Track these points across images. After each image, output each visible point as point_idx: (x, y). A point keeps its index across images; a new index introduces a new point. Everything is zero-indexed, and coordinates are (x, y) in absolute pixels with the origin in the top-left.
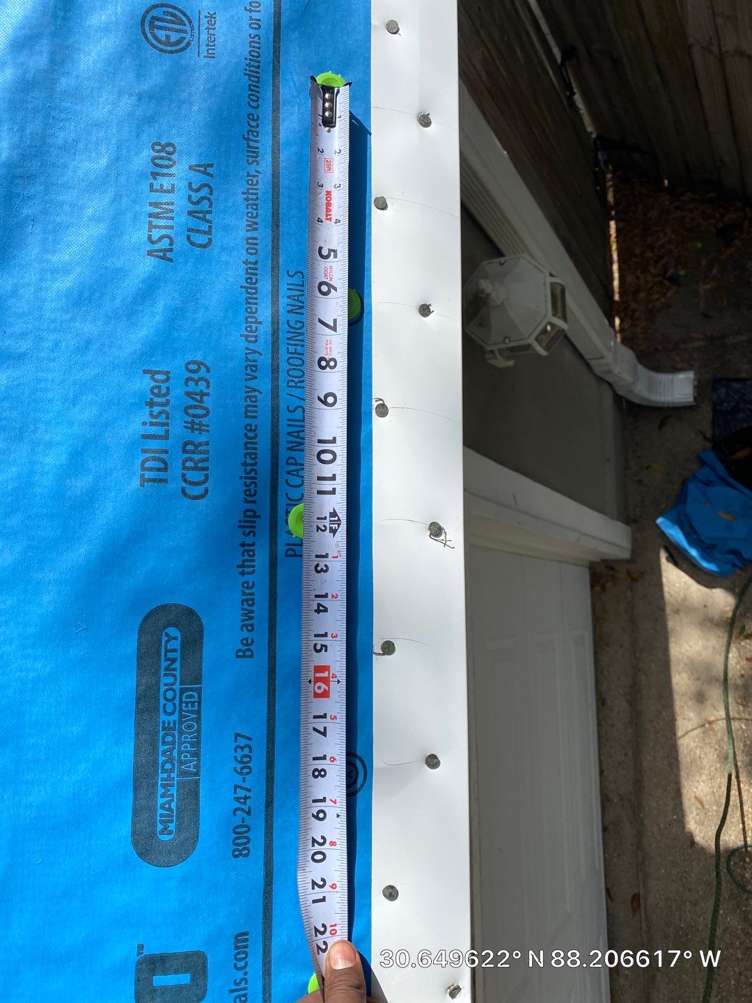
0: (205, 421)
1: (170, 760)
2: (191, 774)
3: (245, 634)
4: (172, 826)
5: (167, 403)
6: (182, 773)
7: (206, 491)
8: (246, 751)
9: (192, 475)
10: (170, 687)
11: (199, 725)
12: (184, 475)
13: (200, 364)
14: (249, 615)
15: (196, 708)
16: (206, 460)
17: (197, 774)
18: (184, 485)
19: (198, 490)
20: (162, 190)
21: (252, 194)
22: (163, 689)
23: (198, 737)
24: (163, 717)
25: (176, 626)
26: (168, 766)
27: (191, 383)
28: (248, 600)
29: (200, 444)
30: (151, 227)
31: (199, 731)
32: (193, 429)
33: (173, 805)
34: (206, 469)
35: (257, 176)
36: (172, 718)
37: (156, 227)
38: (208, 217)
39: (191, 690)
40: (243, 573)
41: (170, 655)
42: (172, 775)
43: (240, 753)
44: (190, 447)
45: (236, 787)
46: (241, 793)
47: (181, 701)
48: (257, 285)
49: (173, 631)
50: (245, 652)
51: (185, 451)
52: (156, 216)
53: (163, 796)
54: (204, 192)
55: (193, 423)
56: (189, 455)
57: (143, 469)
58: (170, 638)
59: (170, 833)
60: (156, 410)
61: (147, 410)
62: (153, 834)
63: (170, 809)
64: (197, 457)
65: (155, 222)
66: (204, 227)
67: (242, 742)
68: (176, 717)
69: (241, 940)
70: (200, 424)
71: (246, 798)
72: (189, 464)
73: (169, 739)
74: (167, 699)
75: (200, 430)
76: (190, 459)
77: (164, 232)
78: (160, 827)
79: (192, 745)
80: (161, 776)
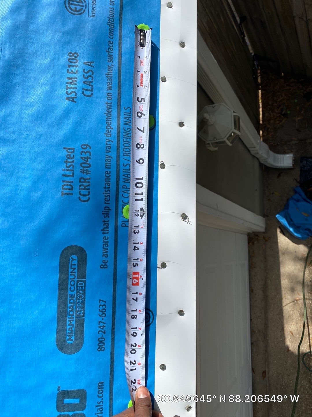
0: (89, 169)
1: (72, 310)
2: (81, 316)
3: (104, 258)
4: (73, 338)
5: (73, 162)
6: (77, 316)
7: (89, 199)
8: (104, 307)
9: (82, 192)
10: (73, 280)
11: (85, 296)
12: (80, 192)
13: (87, 145)
14: (106, 251)
15: (83, 289)
16: (89, 186)
17: (83, 316)
18: (80, 196)
19: (85, 198)
20: (72, 73)
21: (110, 75)
22: (70, 280)
23: (84, 301)
24: (70, 292)
25: (76, 254)
26: (71, 313)
27: (83, 153)
28: (106, 244)
29: (87, 179)
30: (68, 88)
31: (84, 298)
32: (84, 173)
33: (73, 329)
34: (89, 189)
35: (112, 67)
36: (73, 293)
37: (69, 88)
38: (91, 84)
39: (82, 281)
40: (104, 233)
41: (73, 267)
42: (73, 316)
43: (101, 308)
44: (82, 180)
45: (99, 322)
46: (101, 324)
47: (77, 286)
48: (111, 113)
49: (74, 257)
50: (104, 266)
51: (80, 182)
52: (70, 83)
53: (69, 325)
54: (90, 73)
55: (84, 170)
56: (82, 184)
57: (63, 189)
58: (73, 260)
59: (72, 340)
60: (69, 164)
61: (65, 164)
62: (65, 341)
63: (72, 331)
64: (85, 184)
65: (69, 86)
66: (90, 88)
67: (102, 303)
68: (75, 292)
69: (100, 385)
70: (87, 171)
71: (104, 327)
72: (82, 187)
73: (72, 301)
74: (71, 285)
75: (87, 173)
76: (82, 185)
77: (73, 90)
78: (68, 338)
79: (82, 304)
80: (69, 317)
